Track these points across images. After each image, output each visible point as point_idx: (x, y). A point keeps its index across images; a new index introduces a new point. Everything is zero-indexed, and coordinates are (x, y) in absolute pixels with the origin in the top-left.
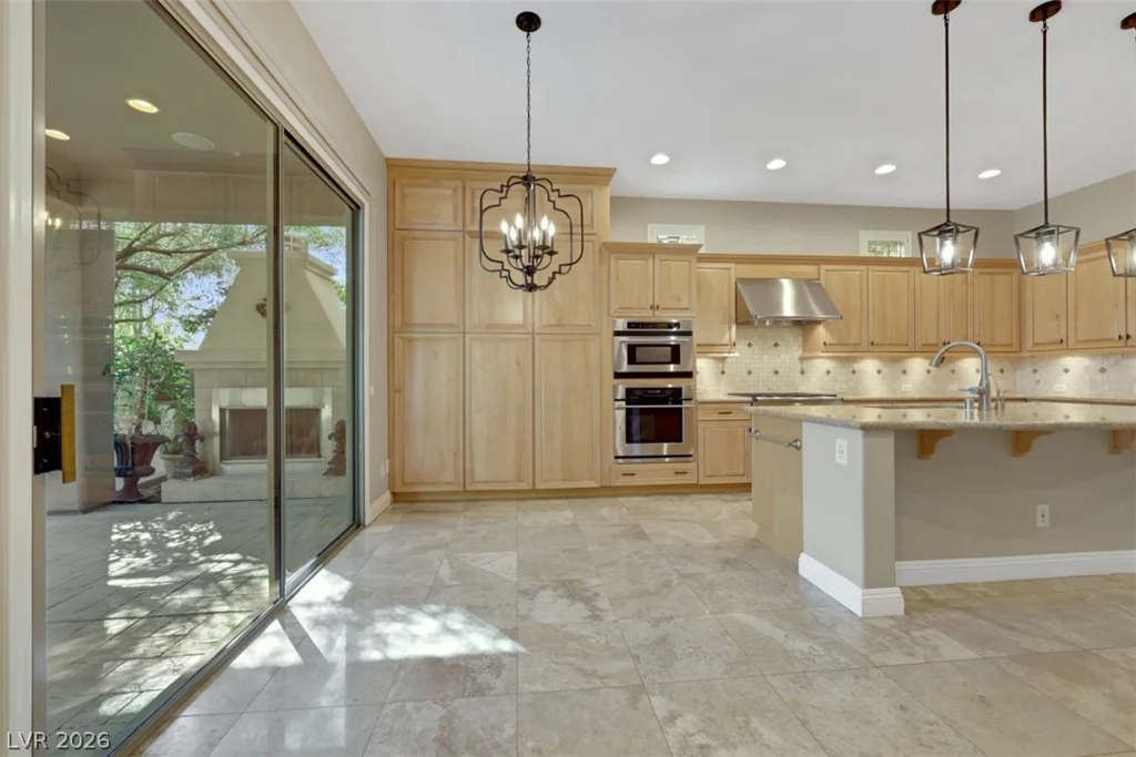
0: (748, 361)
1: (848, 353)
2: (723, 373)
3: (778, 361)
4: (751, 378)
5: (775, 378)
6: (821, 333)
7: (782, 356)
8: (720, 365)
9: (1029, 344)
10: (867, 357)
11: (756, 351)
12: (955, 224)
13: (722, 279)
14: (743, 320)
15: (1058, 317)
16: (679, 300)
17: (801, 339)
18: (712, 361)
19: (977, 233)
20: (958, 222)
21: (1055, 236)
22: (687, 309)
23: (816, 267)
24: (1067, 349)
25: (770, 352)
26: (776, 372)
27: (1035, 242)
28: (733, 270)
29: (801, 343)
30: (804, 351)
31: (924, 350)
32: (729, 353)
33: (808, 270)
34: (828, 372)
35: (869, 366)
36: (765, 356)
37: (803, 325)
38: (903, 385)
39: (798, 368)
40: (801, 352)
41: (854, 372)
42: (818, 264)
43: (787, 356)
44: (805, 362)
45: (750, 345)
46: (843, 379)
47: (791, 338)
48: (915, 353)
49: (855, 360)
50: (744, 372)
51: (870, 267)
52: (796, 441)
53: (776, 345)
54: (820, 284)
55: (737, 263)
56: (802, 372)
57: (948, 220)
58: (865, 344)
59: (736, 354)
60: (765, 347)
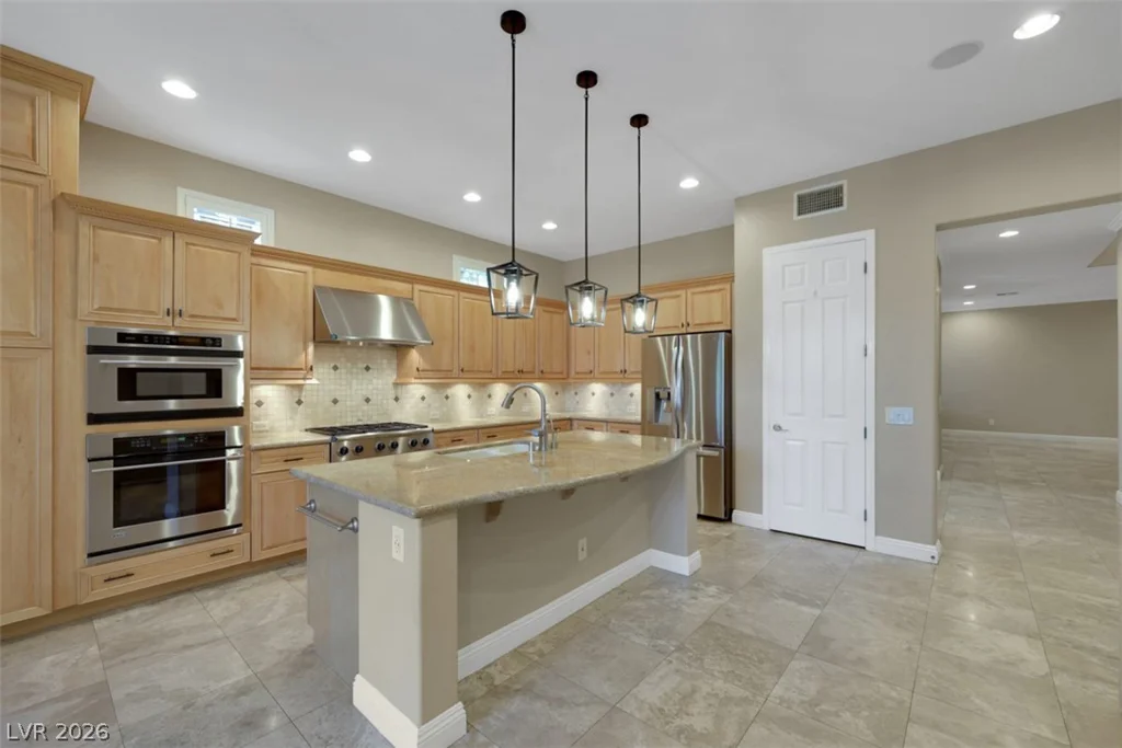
0: (332, 387)
1: (441, 377)
2: (299, 402)
3: (370, 387)
4: (337, 408)
5: (366, 407)
6: (414, 357)
7: (375, 381)
8: (296, 393)
9: (573, 374)
10: (457, 383)
11: (343, 376)
12: (519, 266)
13: (293, 283)
14: (323, 338)
15: (589, 353)
16: (220, 306)
17: (395, 361)
18: (284, 388)
19: (537, 278)
20: (522, 264)
21: (592, 292)
22: (234, 320)
23: (410, 286)
24: (594, 378)
25: (360, 377)
26: (368, 400)
27: (578, 294)
28: (310, 276)
29: (394, 366)
30: (399, 376)
31: (504, 377)
32: (304, 379)
33: (402, 287)
34: (423, 398)
35: (461, 391)
36: (354, 382)
37: (399, 349)
38: (488, 411)
39: (392, 394)
40: (395, 377)
41: (447, 397)
42: (412, 283)
43: (380, 381)
44: (399, 387)
45: (335, 368)
46: (436, 405)
47: (385, 361)
48: (497, 379)
49: (448, 385)
50: (328, 402)
51: (461, 293)
52: (352, 521)
53: (367, 368)
54: (413, 305)
55: (315, 266)
56: (397, 399)
57: (514, 260)
58: (456, 371)
59: (314, 381)
60: (355, 370)
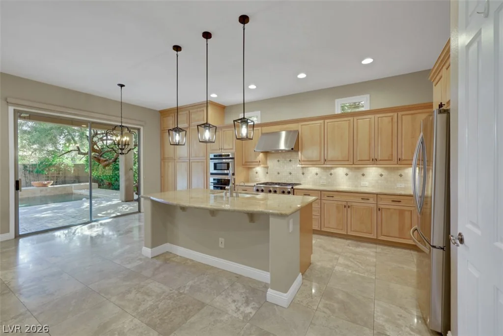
0: (278, 168)
2: (267, 173)
3: (291, 168)
4: (279, 176)
5: (290, 176)
6: (299, 155)
7: (293, 166)
8: (266, 170)
10: (336, 167)
11: (281, 164)
18: (262, 168)
22: (232, 149)
25: (287, 164)
26: (290, 173)
34: (317, 174)
35: (341, 172)
36: (285, 166)
38: (362, 183)
39: (301, 172)
41: (331, 174)
43: (296, 166)
44: (304, 169)
45: (278, 161)
46: (325, 178)
48: (353, 165)
50: (276, 173)
53: (290, 161)
54: (298, 132)
56: (303, 174)
58: (322, 161)
60: (285, 162)
